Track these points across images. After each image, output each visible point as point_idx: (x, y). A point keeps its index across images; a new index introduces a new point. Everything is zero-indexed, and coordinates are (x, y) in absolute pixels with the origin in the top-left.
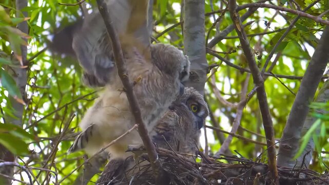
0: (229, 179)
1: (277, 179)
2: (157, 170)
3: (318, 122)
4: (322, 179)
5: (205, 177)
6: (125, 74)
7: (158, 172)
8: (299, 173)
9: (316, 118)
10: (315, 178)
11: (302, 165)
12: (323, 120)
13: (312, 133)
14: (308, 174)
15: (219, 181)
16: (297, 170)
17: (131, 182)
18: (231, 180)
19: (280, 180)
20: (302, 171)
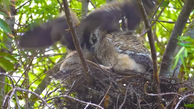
0: (130, 83)
1: (159, 84)
2: (88, 77)
3: (183, 48)
4: (185, 84)
5: (116, 82)
6: (71, 21)
7: (89, 78)
8: (172, 80)
9: (182, 46)
10: (181, 83)
11: (173, 75)
12: (186, 47)
13: (180, 55)
14: (177, 81)
15: (125, 85)
16: (170, 79)
17: (73, 84)
18: (131, 84)
19: (160, 84)
20: (173, 79)
